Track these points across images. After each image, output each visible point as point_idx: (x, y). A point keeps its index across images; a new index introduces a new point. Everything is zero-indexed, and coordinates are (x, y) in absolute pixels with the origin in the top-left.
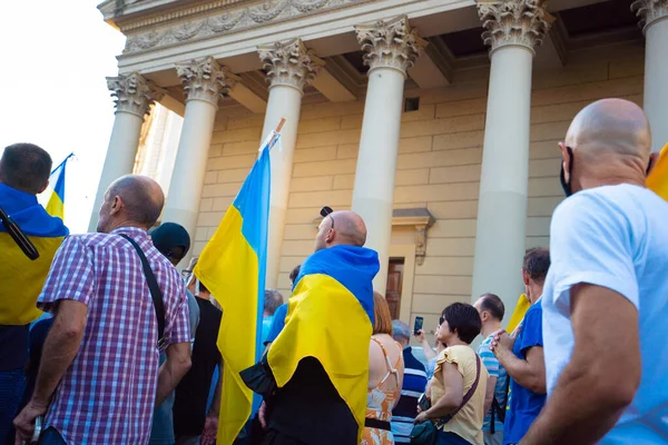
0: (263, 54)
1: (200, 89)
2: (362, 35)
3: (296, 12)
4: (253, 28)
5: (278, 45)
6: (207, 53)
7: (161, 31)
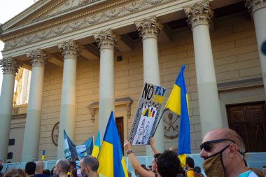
0: (60, 46)
1: (37, 62)
2: (96, 37)
3: (71, 29)
4: (55, 37)
5: (65, 43)
6: (38, 47)
7: (19, 40)
